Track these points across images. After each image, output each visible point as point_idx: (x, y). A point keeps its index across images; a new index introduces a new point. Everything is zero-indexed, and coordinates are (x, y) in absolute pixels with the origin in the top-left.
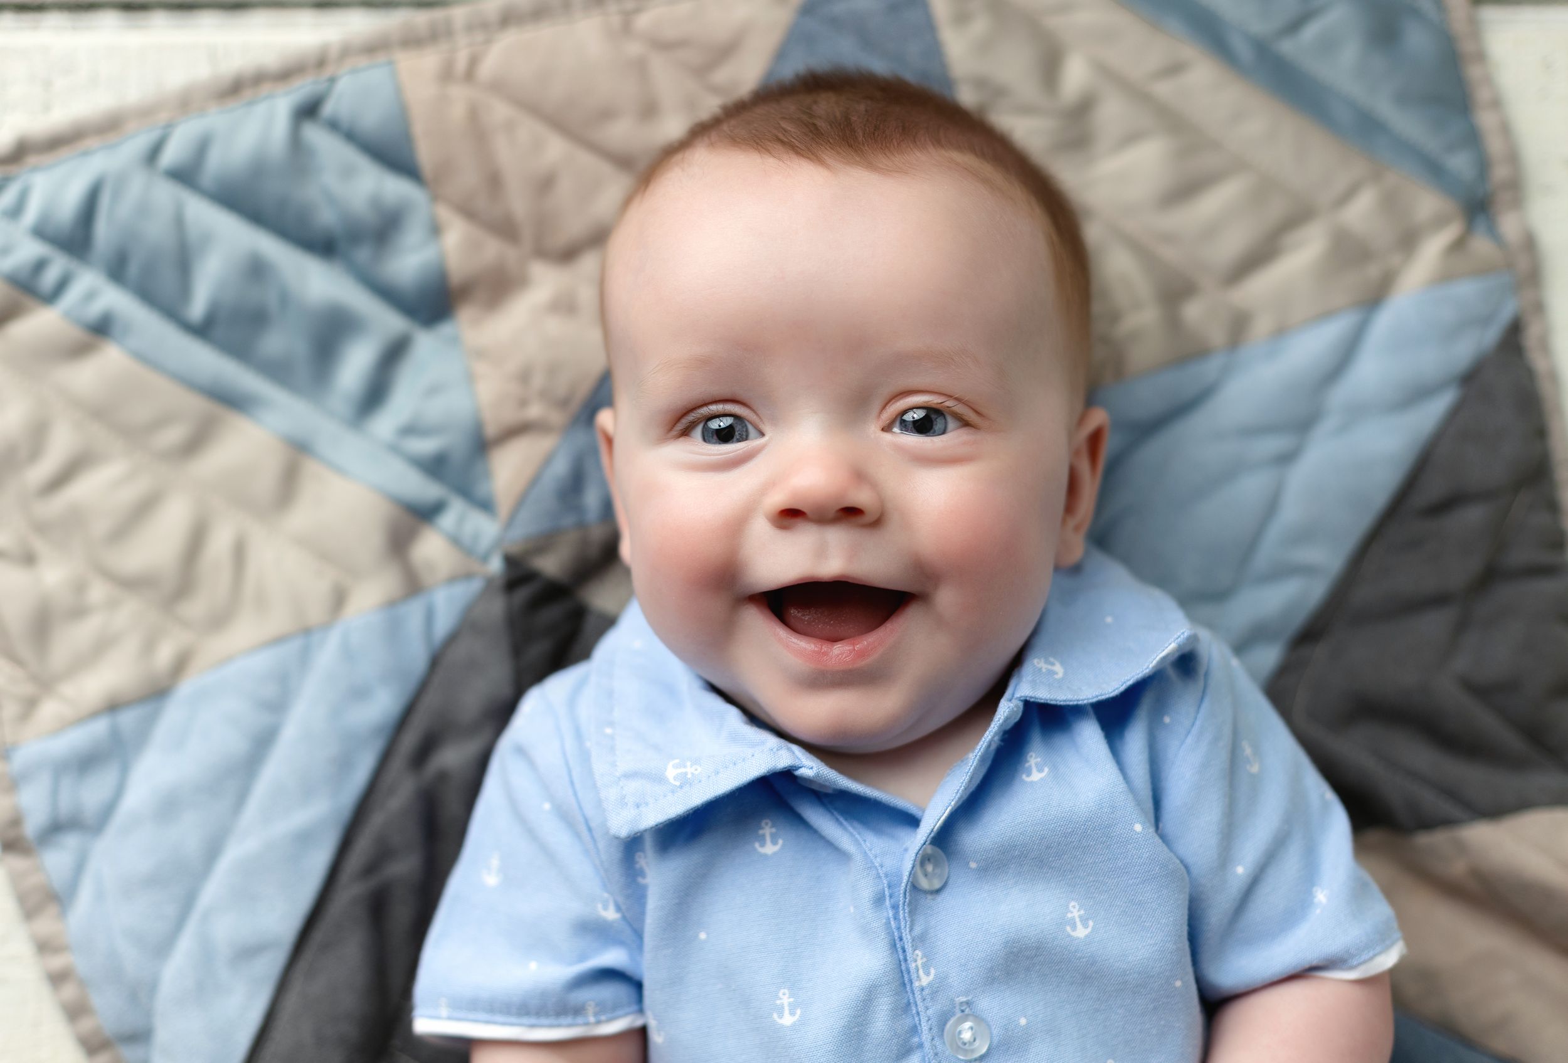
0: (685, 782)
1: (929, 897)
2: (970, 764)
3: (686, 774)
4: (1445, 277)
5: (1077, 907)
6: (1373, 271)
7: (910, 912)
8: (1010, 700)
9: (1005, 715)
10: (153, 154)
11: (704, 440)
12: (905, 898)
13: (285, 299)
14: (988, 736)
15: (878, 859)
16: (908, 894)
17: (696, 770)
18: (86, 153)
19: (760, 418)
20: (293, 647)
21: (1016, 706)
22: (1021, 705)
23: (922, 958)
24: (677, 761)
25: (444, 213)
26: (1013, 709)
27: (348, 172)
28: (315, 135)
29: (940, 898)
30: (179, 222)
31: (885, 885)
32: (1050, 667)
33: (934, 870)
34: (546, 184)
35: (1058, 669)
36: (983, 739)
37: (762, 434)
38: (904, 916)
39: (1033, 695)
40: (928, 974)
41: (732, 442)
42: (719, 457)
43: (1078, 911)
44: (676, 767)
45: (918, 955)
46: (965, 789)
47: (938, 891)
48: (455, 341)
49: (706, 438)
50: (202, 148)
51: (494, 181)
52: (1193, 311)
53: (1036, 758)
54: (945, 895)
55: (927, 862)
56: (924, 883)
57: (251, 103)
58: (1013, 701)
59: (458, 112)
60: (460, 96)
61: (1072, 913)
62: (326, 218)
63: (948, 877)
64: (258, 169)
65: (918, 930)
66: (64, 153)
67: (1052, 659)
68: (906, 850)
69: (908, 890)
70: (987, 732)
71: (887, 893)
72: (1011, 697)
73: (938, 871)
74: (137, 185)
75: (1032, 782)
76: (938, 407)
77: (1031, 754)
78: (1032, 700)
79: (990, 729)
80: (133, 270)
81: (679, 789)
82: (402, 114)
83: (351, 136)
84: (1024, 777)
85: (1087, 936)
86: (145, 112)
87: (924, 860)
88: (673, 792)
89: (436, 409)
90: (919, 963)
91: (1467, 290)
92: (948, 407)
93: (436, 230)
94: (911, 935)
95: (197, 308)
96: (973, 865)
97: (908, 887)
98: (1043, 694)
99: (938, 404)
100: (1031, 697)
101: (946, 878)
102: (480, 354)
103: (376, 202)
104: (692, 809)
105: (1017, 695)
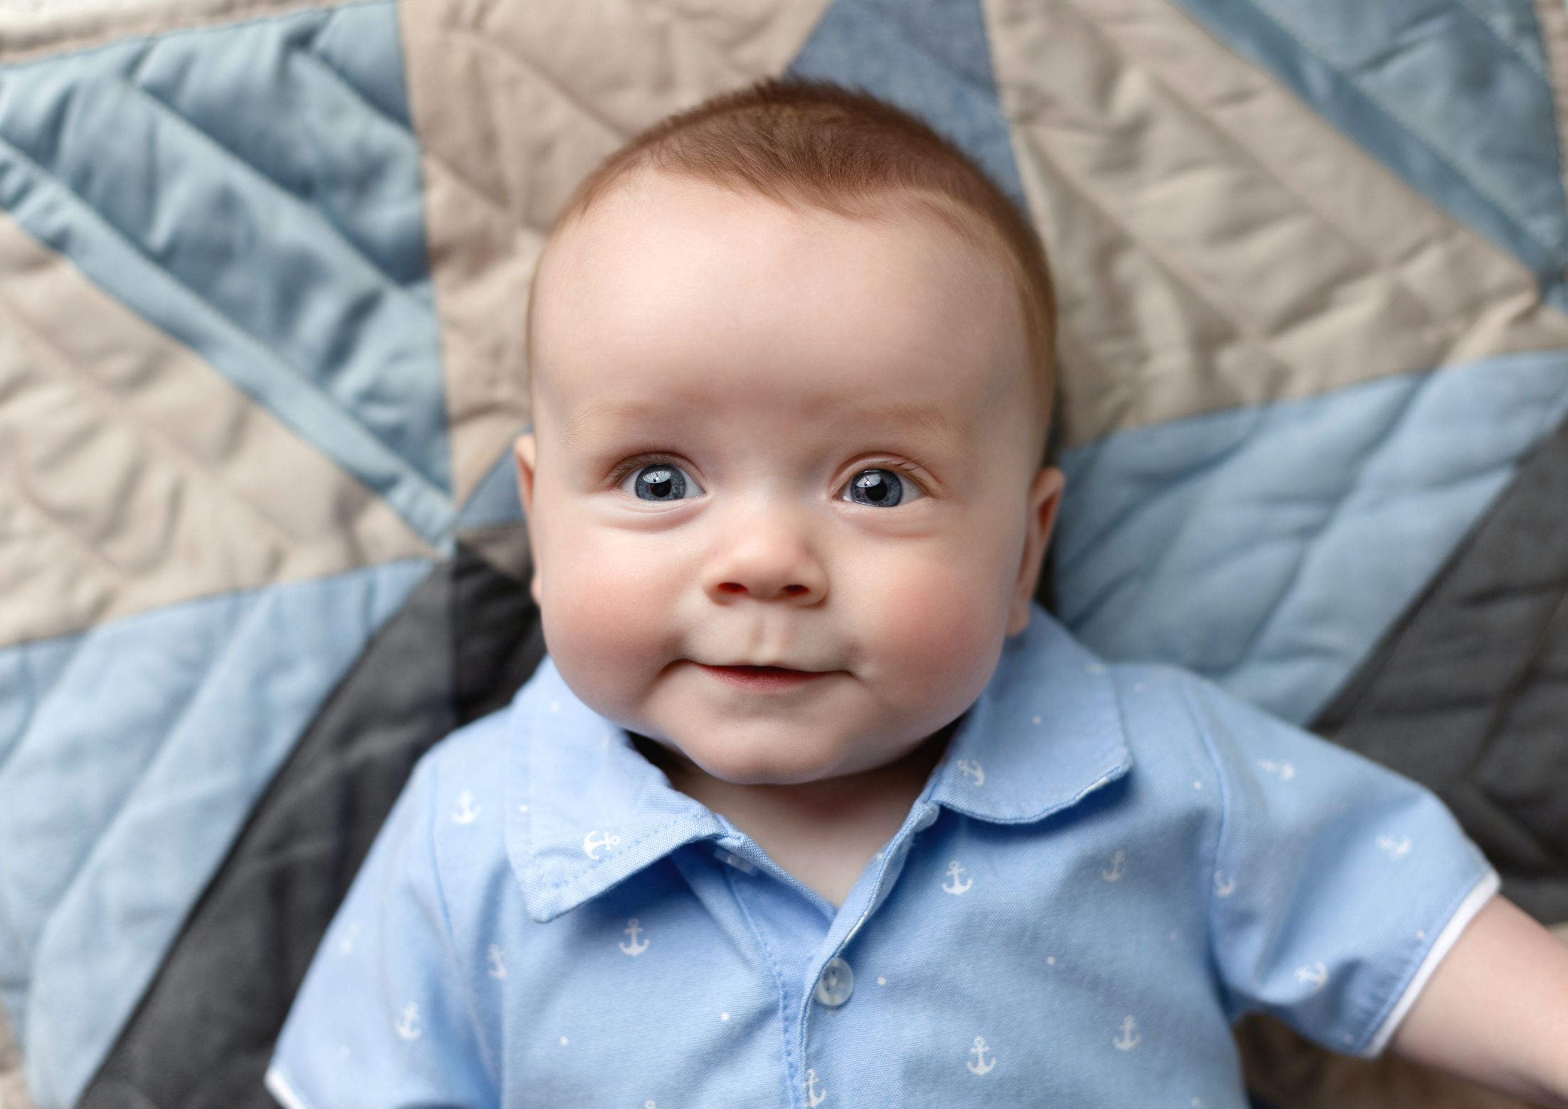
0: (604, 856)
1: (830, 1013)
2: (879, 869)
3: (605, 846)
4: (1507, 350)
5: (983, 1043)
6: (1430, 337)
7: (808, 1027)
8: (925, 802)
9: (920, 818)
10: (132, 67)
11: (638, 495)
12: (805, 1011)
13: (252, 237)
14: (898, 839)
15: (777, 968)
16: (809, 1008)
17: (615, 840)
18: (63, 57)
19: (702, 474)
20: (220, 607)
21: (932, 809)
22: (937, 809)
23: (814, 1078)
24: (594, 833)
25: (433, 168)
26: (928, 812)
27: (334, 111)
28: (304, 67)
29: (840, 1015)
30: (151, 140)
31: (781, 995)
32: (972, 771)
33: (837, 984)
34: (542, 150)
35: (980, 774)
36: (893, 842)
37: (703, 491)
38: (802, 1031)
39: (951, 803)
40: (818, 1095)
41: (668, 499)
42: (653, 514)
43: (983, 1046)
44: (593, 839)
45: (810, 1075)
46: (878, 896)
47: (839, 1008)
48: (428, 305)
49: (640, 492)
50: (184, 66)
51: (488, 141)
52: (1229, 360)
53: (959, 868)
54: (846, 1012)
55: (831, 974)
56: (825, 998)
57: (241, 26)
58: (929, 802)
59: (458, 62)
60: (463, 44)
61: (976, 1048)
62: (306, 157)
63: (852, 993)
64: (239, 97)
65: (814, 1047)
66: (41, 53)
67: (974, 762)
68: (811, 959)
69: (809, 1004)
70: (898, 835)
71: (781, 1004)
72: (927, 798)
73: (842, 986)
74: (110, 98)
75: (953, 896)
76: (892, 469)
77: (953, 862)
78: (949, 807)
79: (901, 832)
80: (97, 186)
81: (599, 864)
82: (399, 59)
83: (343, 73)
84: (944, 886)
85: (987, 1075)
86: (130, 21)
87: (828, 973)
88: (593, 867)
89: (400, 376)
90: (811, 1082)
91: (1530, 365)
92: (907, 470)
93: (420, 184)
94: (806, 1052)
95: (160, 235)
96: (882, 981)
97: (810, 1000)
98: (961, 803)
99: (896, 465)
100: (948, 804)
101: (849, 993)
102: (455, 324)
103: (360, 147)
104: (614, 885)
105: (935, 798)
